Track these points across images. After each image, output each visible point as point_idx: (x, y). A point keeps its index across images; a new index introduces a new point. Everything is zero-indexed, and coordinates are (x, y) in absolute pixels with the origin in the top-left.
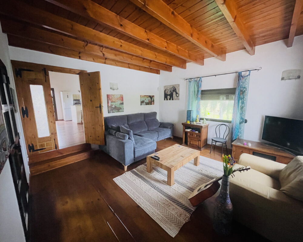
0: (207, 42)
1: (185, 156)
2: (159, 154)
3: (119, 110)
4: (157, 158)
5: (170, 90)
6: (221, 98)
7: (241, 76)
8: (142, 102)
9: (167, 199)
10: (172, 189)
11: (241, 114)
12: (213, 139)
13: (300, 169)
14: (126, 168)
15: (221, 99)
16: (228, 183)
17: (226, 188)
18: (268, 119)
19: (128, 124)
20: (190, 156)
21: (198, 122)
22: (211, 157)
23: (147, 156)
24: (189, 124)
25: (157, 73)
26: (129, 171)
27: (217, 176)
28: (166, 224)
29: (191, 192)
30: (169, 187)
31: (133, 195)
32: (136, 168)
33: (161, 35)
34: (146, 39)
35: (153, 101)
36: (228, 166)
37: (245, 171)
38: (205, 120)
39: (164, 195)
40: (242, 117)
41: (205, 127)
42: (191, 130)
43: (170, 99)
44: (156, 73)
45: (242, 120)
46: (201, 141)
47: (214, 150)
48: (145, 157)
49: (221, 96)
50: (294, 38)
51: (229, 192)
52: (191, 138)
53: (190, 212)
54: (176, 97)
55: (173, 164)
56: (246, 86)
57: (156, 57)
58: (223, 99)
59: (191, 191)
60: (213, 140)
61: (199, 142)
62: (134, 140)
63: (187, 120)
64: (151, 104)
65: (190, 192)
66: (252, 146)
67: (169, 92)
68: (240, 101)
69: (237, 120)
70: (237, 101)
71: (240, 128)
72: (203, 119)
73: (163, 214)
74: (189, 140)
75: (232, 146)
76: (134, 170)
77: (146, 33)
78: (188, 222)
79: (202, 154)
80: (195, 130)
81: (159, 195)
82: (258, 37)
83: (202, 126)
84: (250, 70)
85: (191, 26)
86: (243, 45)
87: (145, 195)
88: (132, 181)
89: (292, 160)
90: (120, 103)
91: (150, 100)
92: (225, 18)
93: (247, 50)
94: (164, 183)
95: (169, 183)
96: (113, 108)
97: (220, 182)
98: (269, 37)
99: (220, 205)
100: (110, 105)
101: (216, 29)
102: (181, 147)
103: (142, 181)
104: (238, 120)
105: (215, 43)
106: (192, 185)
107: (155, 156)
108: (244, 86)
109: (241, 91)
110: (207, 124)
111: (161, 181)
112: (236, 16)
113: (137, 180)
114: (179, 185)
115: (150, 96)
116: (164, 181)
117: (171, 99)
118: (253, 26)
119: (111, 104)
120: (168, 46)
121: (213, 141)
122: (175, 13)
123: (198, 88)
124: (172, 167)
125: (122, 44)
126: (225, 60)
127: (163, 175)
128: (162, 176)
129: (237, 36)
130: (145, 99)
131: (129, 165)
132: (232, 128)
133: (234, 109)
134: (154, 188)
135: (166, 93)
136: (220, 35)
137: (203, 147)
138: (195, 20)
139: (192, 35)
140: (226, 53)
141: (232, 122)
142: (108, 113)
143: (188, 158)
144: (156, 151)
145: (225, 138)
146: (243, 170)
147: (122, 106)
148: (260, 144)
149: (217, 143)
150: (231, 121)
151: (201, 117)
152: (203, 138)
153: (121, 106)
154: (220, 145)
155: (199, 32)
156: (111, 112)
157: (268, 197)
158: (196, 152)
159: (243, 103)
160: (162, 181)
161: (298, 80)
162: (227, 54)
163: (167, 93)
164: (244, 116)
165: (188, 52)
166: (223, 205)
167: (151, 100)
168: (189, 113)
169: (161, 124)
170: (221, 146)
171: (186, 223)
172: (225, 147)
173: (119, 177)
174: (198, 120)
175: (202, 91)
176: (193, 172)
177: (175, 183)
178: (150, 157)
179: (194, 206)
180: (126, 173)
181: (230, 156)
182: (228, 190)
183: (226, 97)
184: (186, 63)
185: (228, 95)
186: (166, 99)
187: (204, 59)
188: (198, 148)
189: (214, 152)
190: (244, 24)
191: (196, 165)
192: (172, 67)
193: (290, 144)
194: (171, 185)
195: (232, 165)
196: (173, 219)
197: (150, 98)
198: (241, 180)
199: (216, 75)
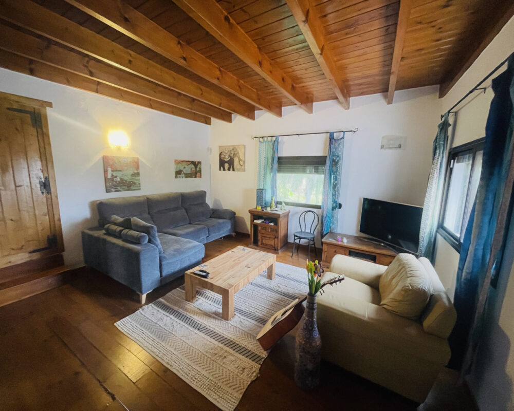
0: (285, 80)
1: (252, 266)
2: (207, 266)
3: (130, 186)
4: (204, 274)
5: (229, 154)
6: (308, 170)
7: (333, 138)
8: (178, 173)
9: (222, 345)
10: (230, 325)
11: (334, 195)
12: (296, 234)
13: (402, 273)
14: (144, 297)
15: (308, 172)
16: (315, 306)
17: (313, 313)
18: (366, 202)
19: (149, 213)
20: (260, 265)
21: (274, 207)
22: (293, 263)
23: (186, 272)
24: (260, 212)
25: (206, 123)
26: (150, 304)
27: (301, 292)
28: (217, 393)
29: (262, 326)
30: (224, 322)
31: (155, 350)
32: (165, 297)
33: (209, 54)
34: (181, 58)
35: (200, 171)
36: (315, 278)
37: (338, 282)
38: (283, 204)
39: (216, 339)
40: (335, 200)
41: (285, 216)
42: (263, 220)
43: (229, 169)
44: (203, 123)
45: (335, 204)
46: (278, 238)
47: (298, 251)
48: (181, 275)
49: (308, 167)
50: (394, 93)
51: (317, 319)
52: (263, 234)
53: (259, 362)
54: (239, 167)
55: (232, 281)
56: (340, 153)
57: (202, 94)
58: (311, 172)
59: (261, 323)
60: (295, 236)
61: (276, 239)
62: (161, 243)
63: (257, 204)
64: (196, 177)
65: (260, 325)
66: (347, 242)
67: (227, 157)
68: (332, 176)
69: (328, 204)
70: (328, 177)
71: (333, 217)
72: (280, 203)
73: (213, 375)
74: (259, 238)
75: (322, 243)
76: (161, 299)
77: (179, 46)
78: (256, 379)
79: (279, 259)
80: (270, 221)
81: (207, 340)
82: (353, 85)
83: (279, 215)
84: (344, 131)
85: (259, 49)
86: (334, 93)
87: (181, 345)
88: (155, 321)
89: (394, 259)
90: (132, 172)
91: (193, 169)
92: (308, 47)
93: (340, 100)
94: (216, 317)
95: (224, 316)
96: (116, 181)
97: (305, 304)
98: (365, 86)
99: (303, 342)
100: (109, 176)
101: (296, 62)
102: (248, 250)
103: (176, 319)
104: (330, 205)
105: (296, 84)
106: (264, 313)
107: (200, 271)
108: (337, 154)
109: (334, 161)
110: (287, 211)
111: (211, 314)
112: (323, 46)
113: (165, 318)
114: (243, 317)
115: (193, 163)
116: (216, 314)
117: (231, 169)
118: (346, 67)
119: (112, 175)
120: (222, 77)
121: (296, 238)
122: (232, 21)
123: (274, 152)
124: (230, 288)
125: (131, 59)
126: (312, 113)
127: (216, 302)
128: (214, 304)
129: (326, 78)
130: (184, 167)
131: (151, 291)
132: (323, 216)
133: (324, 188)
134: (198, 329)
135: (222, 159)
136: (304, 71)
137: (281, 249)
138: (266, 40)
139: (260, 64)
140: (312, 102)
141: (322, 208)
142: (107, 192)
143: (257, 269)
144: (204, 260)
145: (312, 232)
146: (335, 282)
147: (137, 178)
148: (358, 239)
149: (301, 240)
150: (321, 206)
151: (278, 200)
152: (282, 233)
153: (134, 179)
154: (306, 243)
155: (272, 62)
156: (113, 190)
157: (366, 319)
158: (271, 258)
159: (336, 179)
160: (213, 313)
161: (399, 151)
162: (314, 104)
163: (224, 158)
164: (337, 198)
165: (257, 91)
166: (307, 340)
167: (196, 170)
168: (260, 192)
169: (213, 213)
170: (307, 245)
171: (253, 382)
172: (313, 246)
173: (127, 317)
174: (274, 204)
175: (280, 158)
176: (265, 290)
177: (237, 314)
178: (191, 273)
179: (265, 350)
180: (143, 307)
181: (317, 262)
182: (316, 317)
183: (314, 169)
184: (254, 111)
185: (318, 167)
186: (222, 168)
187: (281, 106)
188: (274, 250)
189: (298, 255)
190: (335, 62)
191: (271, 279)
192: (232, 115)
193: (392, 236)
194: (229, 318)
195: (320, 276)
196: (230, 380)
197: (193, 166)
198: (333, 297)
199: (299, 135)
